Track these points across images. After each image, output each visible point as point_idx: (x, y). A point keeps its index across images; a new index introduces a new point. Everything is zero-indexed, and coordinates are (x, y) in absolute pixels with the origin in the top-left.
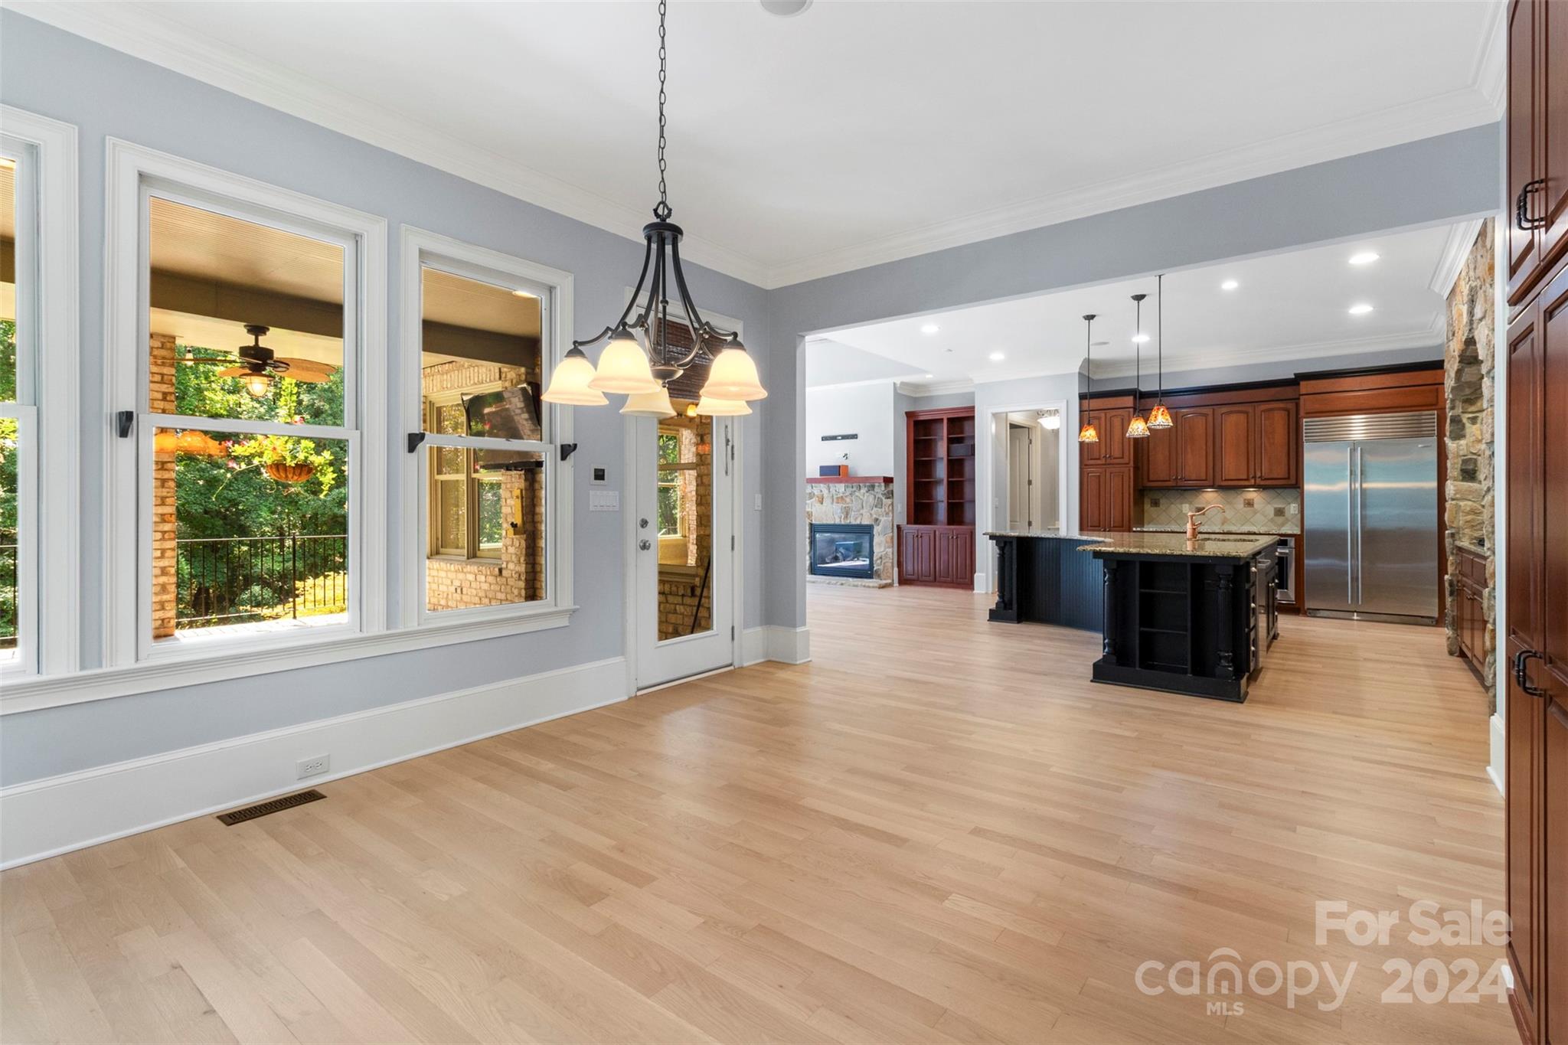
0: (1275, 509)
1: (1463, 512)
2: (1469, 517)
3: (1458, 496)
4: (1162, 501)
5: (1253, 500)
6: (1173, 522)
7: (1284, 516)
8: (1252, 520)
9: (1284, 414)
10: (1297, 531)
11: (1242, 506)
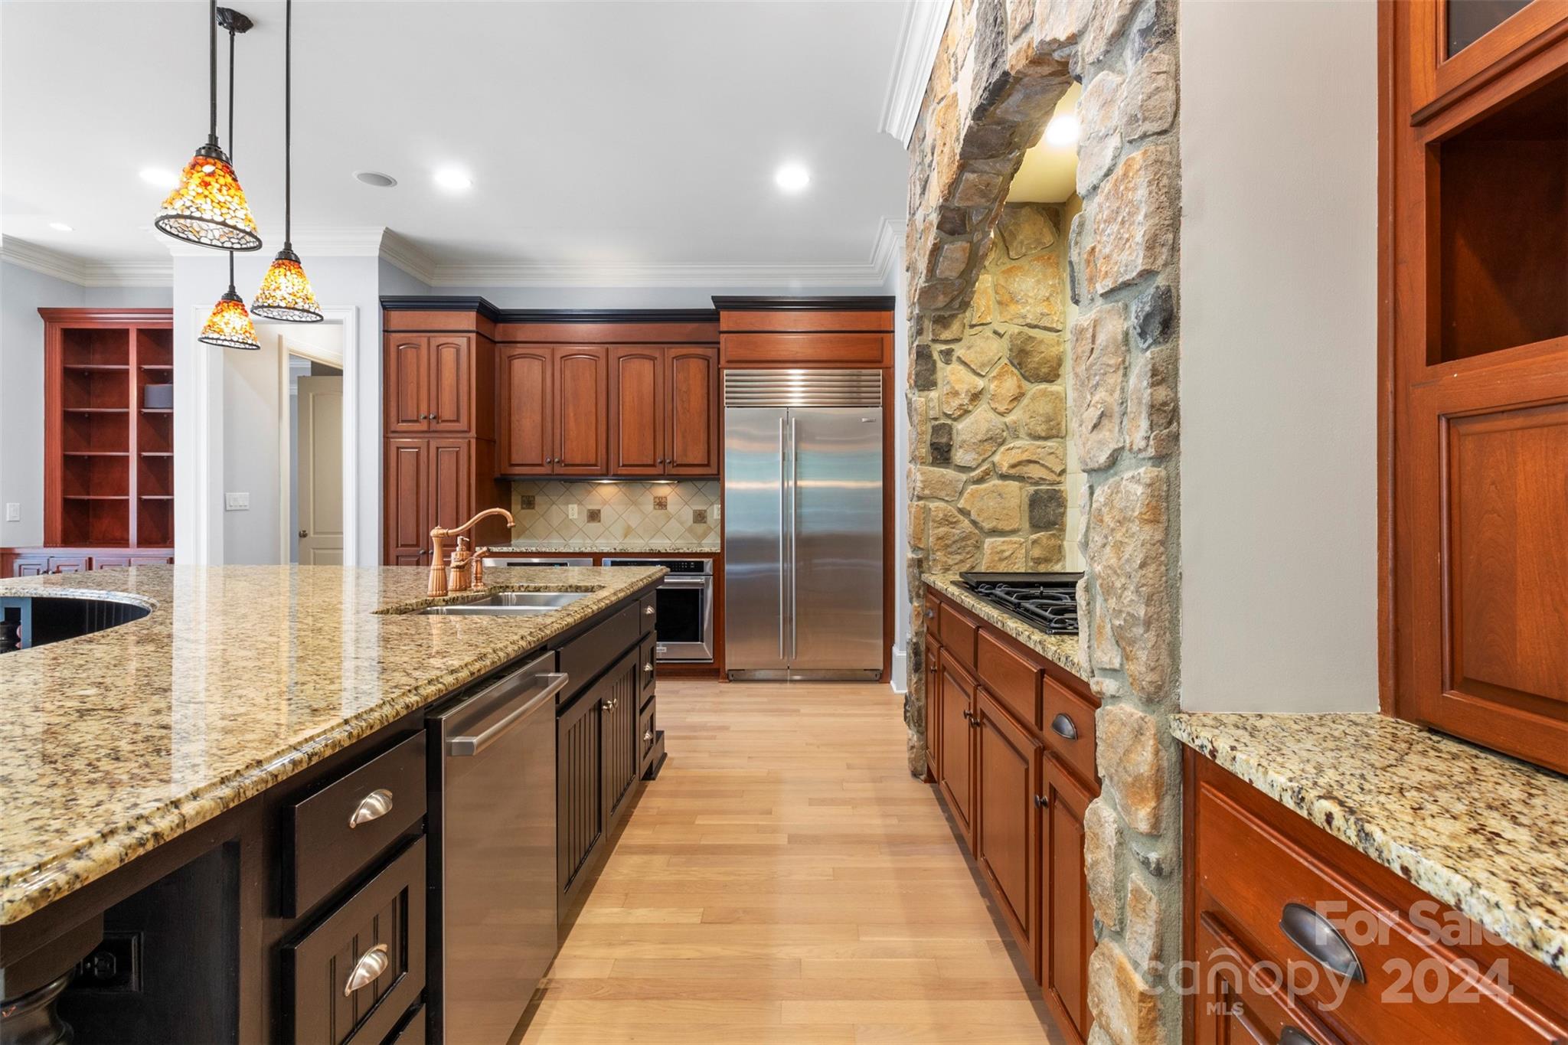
0: (695, 511)
1: (934, 521)
2: (942, 530)
3: (927, 492)
4: (538, 499)
5: (666, 498)
6: (555, 533)
7: (705, 522)
8: (664, 530)
9: (702, 364)
10: (717, 549)
11: (651, 507)
